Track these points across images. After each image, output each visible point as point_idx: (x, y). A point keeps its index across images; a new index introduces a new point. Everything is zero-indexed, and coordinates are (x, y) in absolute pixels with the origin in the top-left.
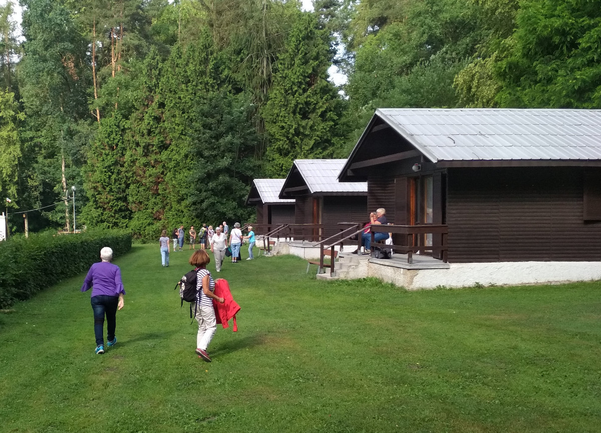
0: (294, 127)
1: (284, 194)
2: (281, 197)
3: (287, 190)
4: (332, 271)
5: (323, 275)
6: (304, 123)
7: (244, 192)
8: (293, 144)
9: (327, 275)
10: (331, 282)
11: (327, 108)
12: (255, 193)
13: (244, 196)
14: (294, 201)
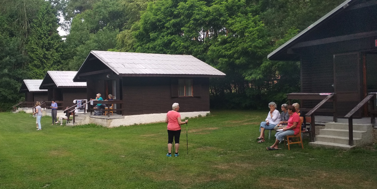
0: (42, 54)
1: (42, 87)
2: (40, 88)
3: (43, 85)
4: (74, 122)
5: (69, 124)
6: (47, 52)
7: (17, 86)
8: (42, 62)
9: (71, 124)
10: (74, 127)
11: (59, 46)
12: (24, 86)
13: (17, 88)
14: (47, 90)
